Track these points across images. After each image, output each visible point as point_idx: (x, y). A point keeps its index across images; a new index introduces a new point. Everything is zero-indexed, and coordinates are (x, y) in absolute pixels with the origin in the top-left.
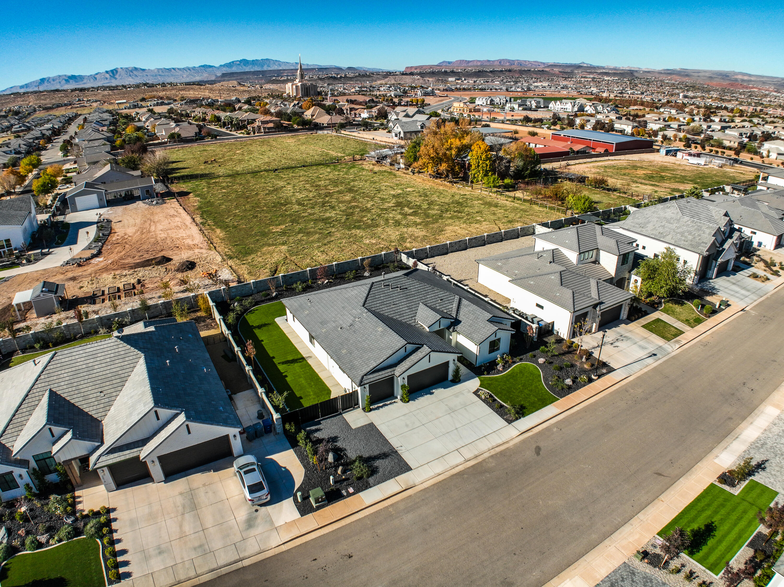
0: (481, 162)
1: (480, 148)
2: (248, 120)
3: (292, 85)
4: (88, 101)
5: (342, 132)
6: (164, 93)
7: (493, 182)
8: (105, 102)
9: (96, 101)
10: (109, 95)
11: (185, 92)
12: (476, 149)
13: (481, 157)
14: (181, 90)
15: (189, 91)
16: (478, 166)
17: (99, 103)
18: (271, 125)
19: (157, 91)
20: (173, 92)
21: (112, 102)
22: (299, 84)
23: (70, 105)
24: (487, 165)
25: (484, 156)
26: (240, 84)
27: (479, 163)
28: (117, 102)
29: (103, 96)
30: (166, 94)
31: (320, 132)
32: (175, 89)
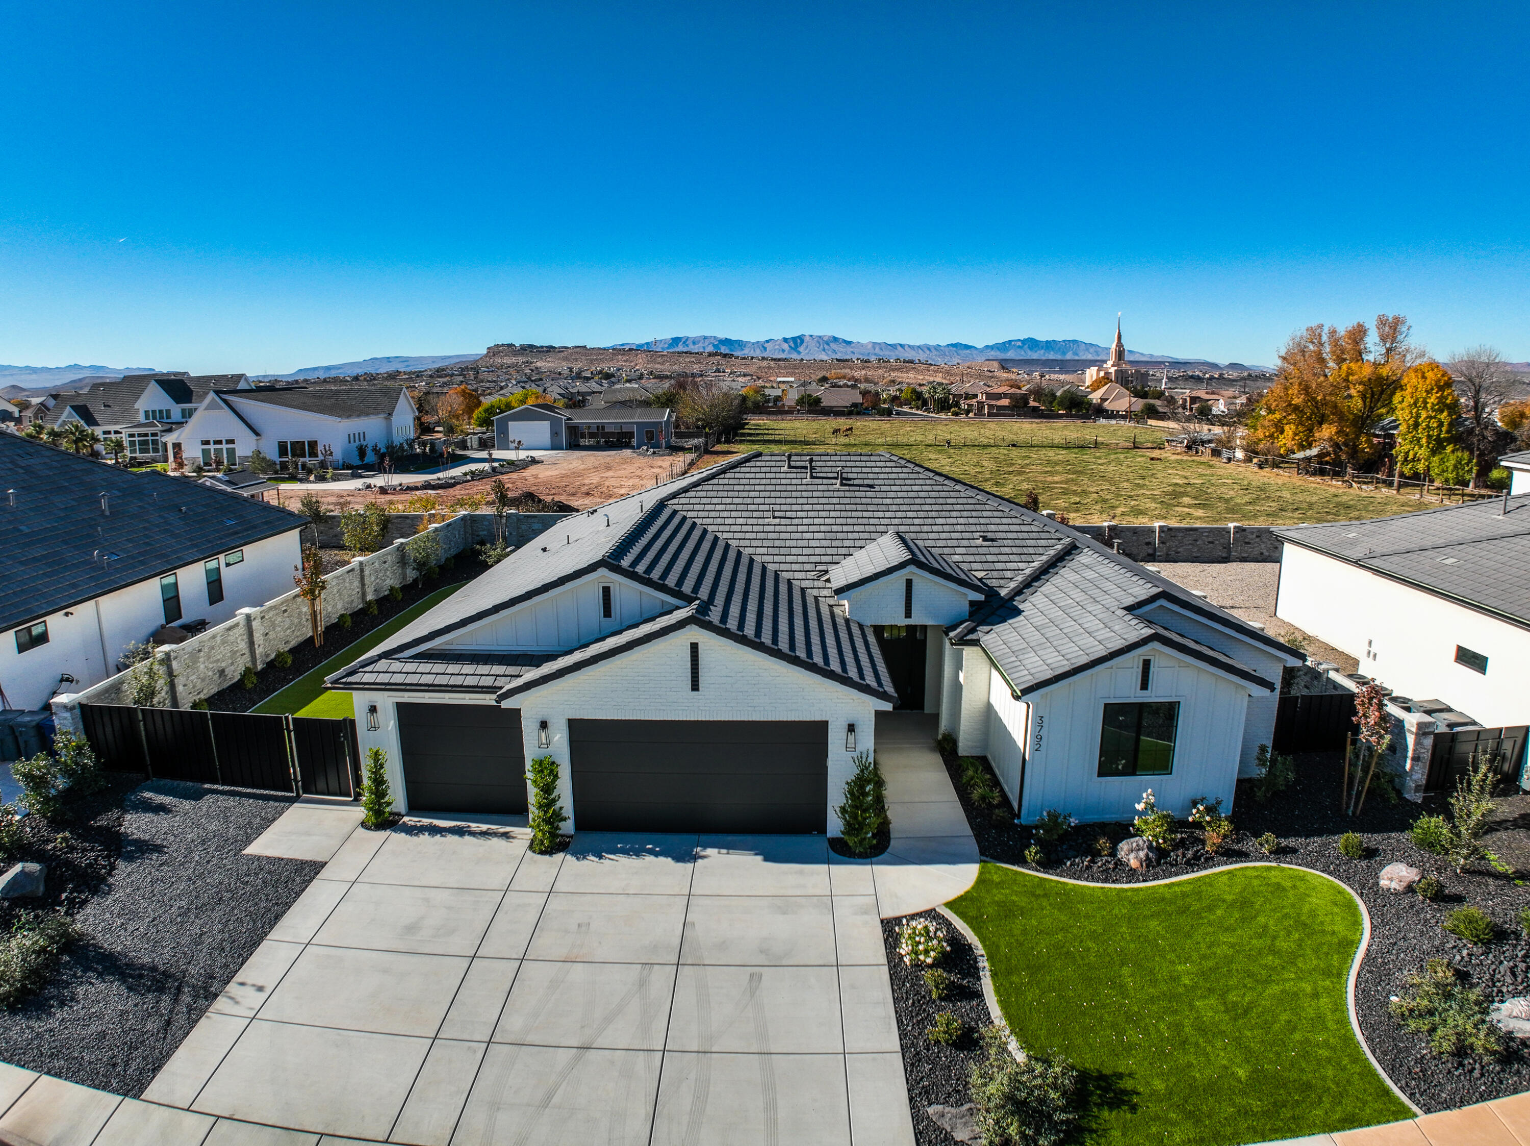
0: (1424, 414)
1: (1424, 377)
2: (967, 394)
3: (1099, 371)
4: (731, 373)
5: (1150, 422)
6: (864, 372)
7: (1455, 467)
8: (759, 378)
9: (745, 375)
10: (770, 368)
11: (899, 374)
12: (1414, 381)
13: (1425, 403)
14: (893, 370)
15: (907, 372)
16: (1416, 425)
17: (749, 378)
18: (1005, 402)
19: (851, 369)
20: (880, 372)
21: (772, 379)
22: (1112, 370)
23: (701, 376)
24: (1441, 424)
25: (1432, 400)
26: (1003, 368)
27: (1418, 416)
28: (779, 379)
29: (759, 368)
30: (866, 375)
31: (1102, 421)
32: (884, 367)
